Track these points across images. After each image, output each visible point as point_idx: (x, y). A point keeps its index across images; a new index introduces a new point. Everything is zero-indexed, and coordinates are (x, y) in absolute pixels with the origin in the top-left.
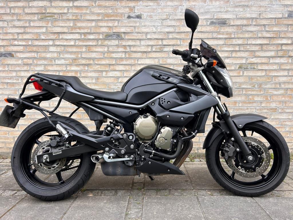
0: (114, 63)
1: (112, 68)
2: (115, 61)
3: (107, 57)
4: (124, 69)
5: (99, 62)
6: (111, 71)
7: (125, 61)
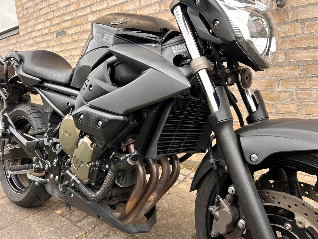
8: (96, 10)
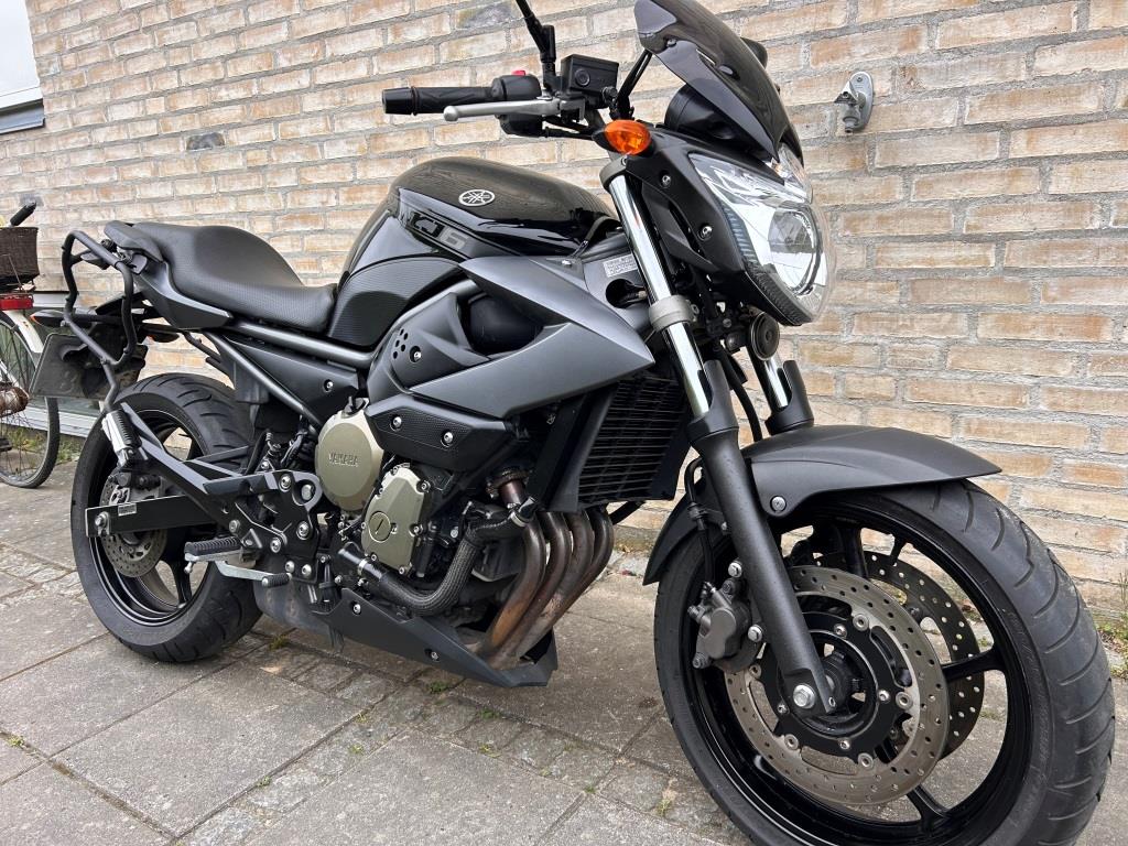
8: (330, 80)
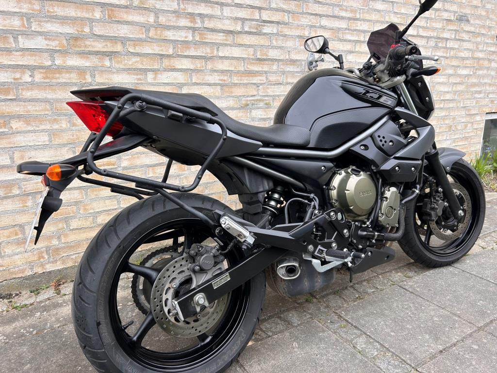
0: (171, 52)
1: (167, 64)
2: (174, 48)
3: (156, 37)
4: (192, 67)
5: (137, 49)
6: (165, 70)
7: (192, 49)
